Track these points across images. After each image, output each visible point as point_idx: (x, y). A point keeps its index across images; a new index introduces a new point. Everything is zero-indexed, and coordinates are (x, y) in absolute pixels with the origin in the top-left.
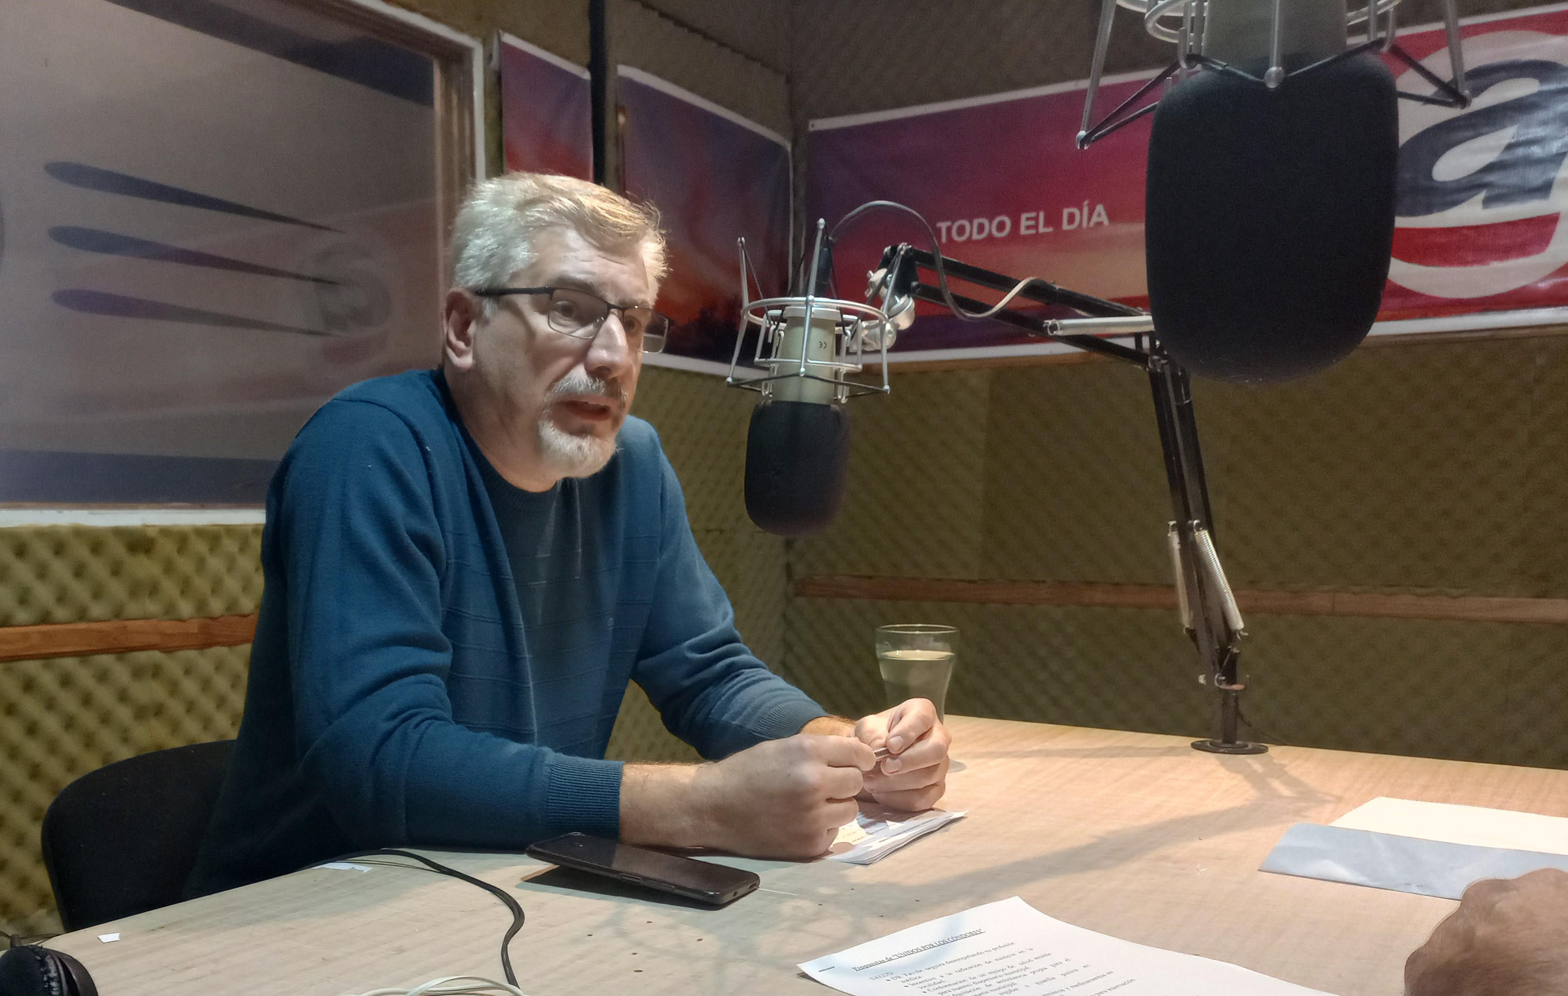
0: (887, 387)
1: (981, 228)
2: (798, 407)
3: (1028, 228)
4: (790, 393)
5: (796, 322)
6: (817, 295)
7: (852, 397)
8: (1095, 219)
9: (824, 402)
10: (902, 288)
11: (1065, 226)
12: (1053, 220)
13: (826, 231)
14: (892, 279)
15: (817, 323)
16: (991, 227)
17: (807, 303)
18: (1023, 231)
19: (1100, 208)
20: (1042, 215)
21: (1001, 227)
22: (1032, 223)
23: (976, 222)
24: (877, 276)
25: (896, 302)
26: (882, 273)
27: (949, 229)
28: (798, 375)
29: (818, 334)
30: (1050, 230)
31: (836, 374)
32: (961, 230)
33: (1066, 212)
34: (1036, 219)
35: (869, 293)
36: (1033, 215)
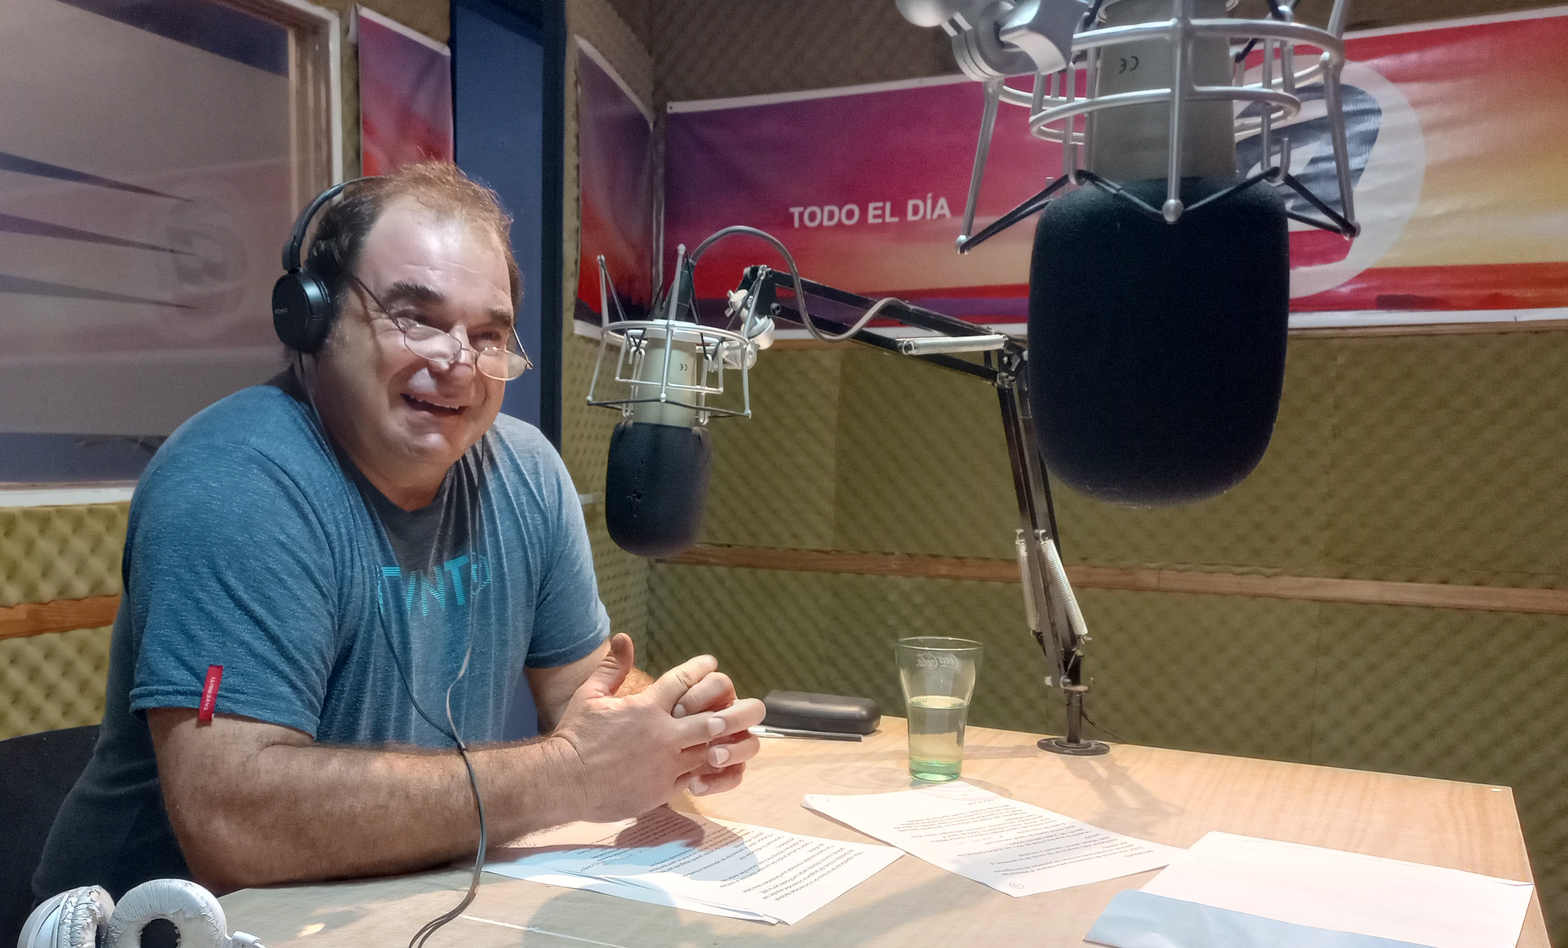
0: (748, 411)
1: (831, 216)
2: (658, 429)
3: (875, 217)
4: (651, 414)
5: (656, 343)
6: (678, 319)
7: (713, 417)
8: (938, 211)
9: (685, 425)
10: (762, 310)
11: (910, 217)
12: (899, 210)
14: (753, 301)
15: (678, 345)
16: (840, 214)
17: (667, 327)
18: (871, 220)
19: (942, 201)
20: (888, 205)
21: (850, 214)
22: (879, 212)
23: (827, 209)
24: (737, 297)
25: (756, 323)
26: (743, 293)
27: (801, 215)
28: (659, 400)
29: (678, 357)
30: (896, 219)
31: (698, 394)
32: (813, 217)
33: (911, 203)
34: (883, 209)
35: (729, 313)
36: (880, 204)
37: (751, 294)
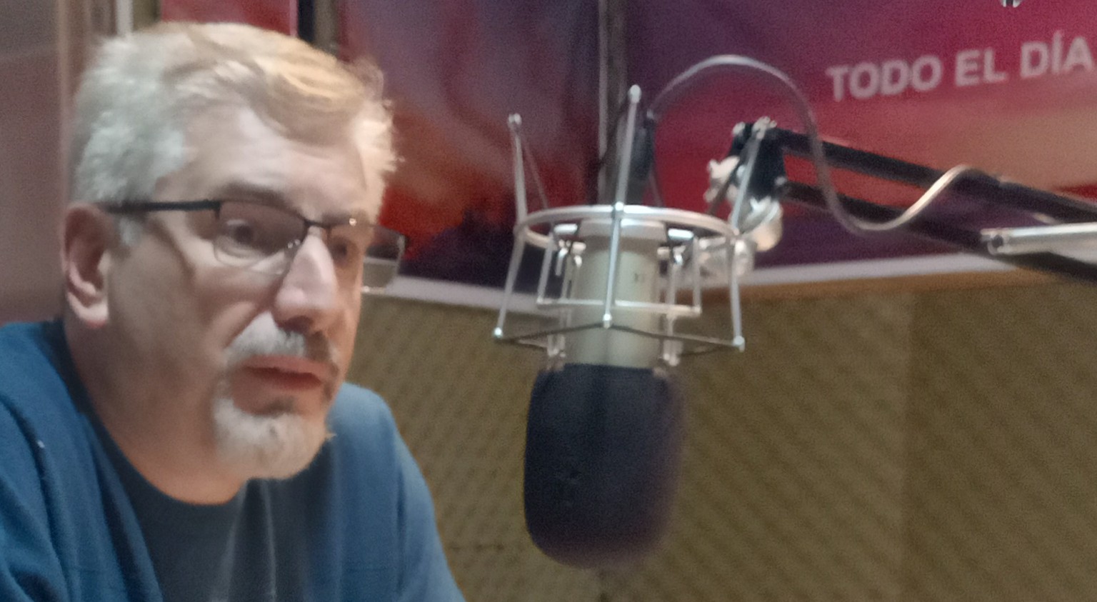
0: (739, 341)
1: (895, 77)
2: (603, 374)
3: (969, 74)
5: (597, 243)
6: (629, 201)
7: (686, 356)
8: (1072, 60)
9: (643, 365)
10: (761, 187)
11: (1026, 71)
12: (1007, 62)
13: (642, 106)
14: (745, 173)
15: (632, 244)
16: (910, 75)
17: (613, 215)
18: (961, 80)
19: (1080, 43)
20: (989, 56)
21: (926, 73)
22: (974, 67)
23: (888, 67)
24: (721, 169)
25: (751, 209)
26: (730, 164)
27: (846, 79)
28: (600, 325)
29: (631, 261)
30: (1001, 77)
31: (662, 320)
32: (865, 80)
33: (1027, 50)
34: (980, 61)
35: (711, 195)
36: (975, 54)
37: (742, 162)
